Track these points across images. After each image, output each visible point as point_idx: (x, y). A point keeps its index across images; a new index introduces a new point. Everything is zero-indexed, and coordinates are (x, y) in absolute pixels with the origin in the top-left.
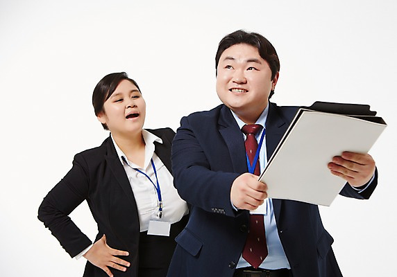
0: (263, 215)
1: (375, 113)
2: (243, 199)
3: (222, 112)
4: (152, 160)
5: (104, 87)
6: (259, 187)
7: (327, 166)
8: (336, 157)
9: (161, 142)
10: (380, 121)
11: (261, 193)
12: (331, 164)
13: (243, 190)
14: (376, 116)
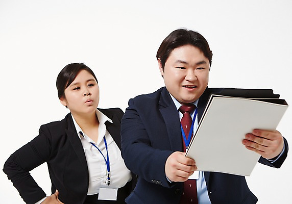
0: (196, 180)
1: (278, 96)
2: (174, 173)
3: (162, 95)
4: (104, 138)
5: (66, 74)
6: (188, 162)
7: (241, 143)
8: (248, 135)
9: (111, 122)
10: (283, 102)
11: (189, 167)
12: (245, 141)
13: (174, 166)
14: (280, 98)
